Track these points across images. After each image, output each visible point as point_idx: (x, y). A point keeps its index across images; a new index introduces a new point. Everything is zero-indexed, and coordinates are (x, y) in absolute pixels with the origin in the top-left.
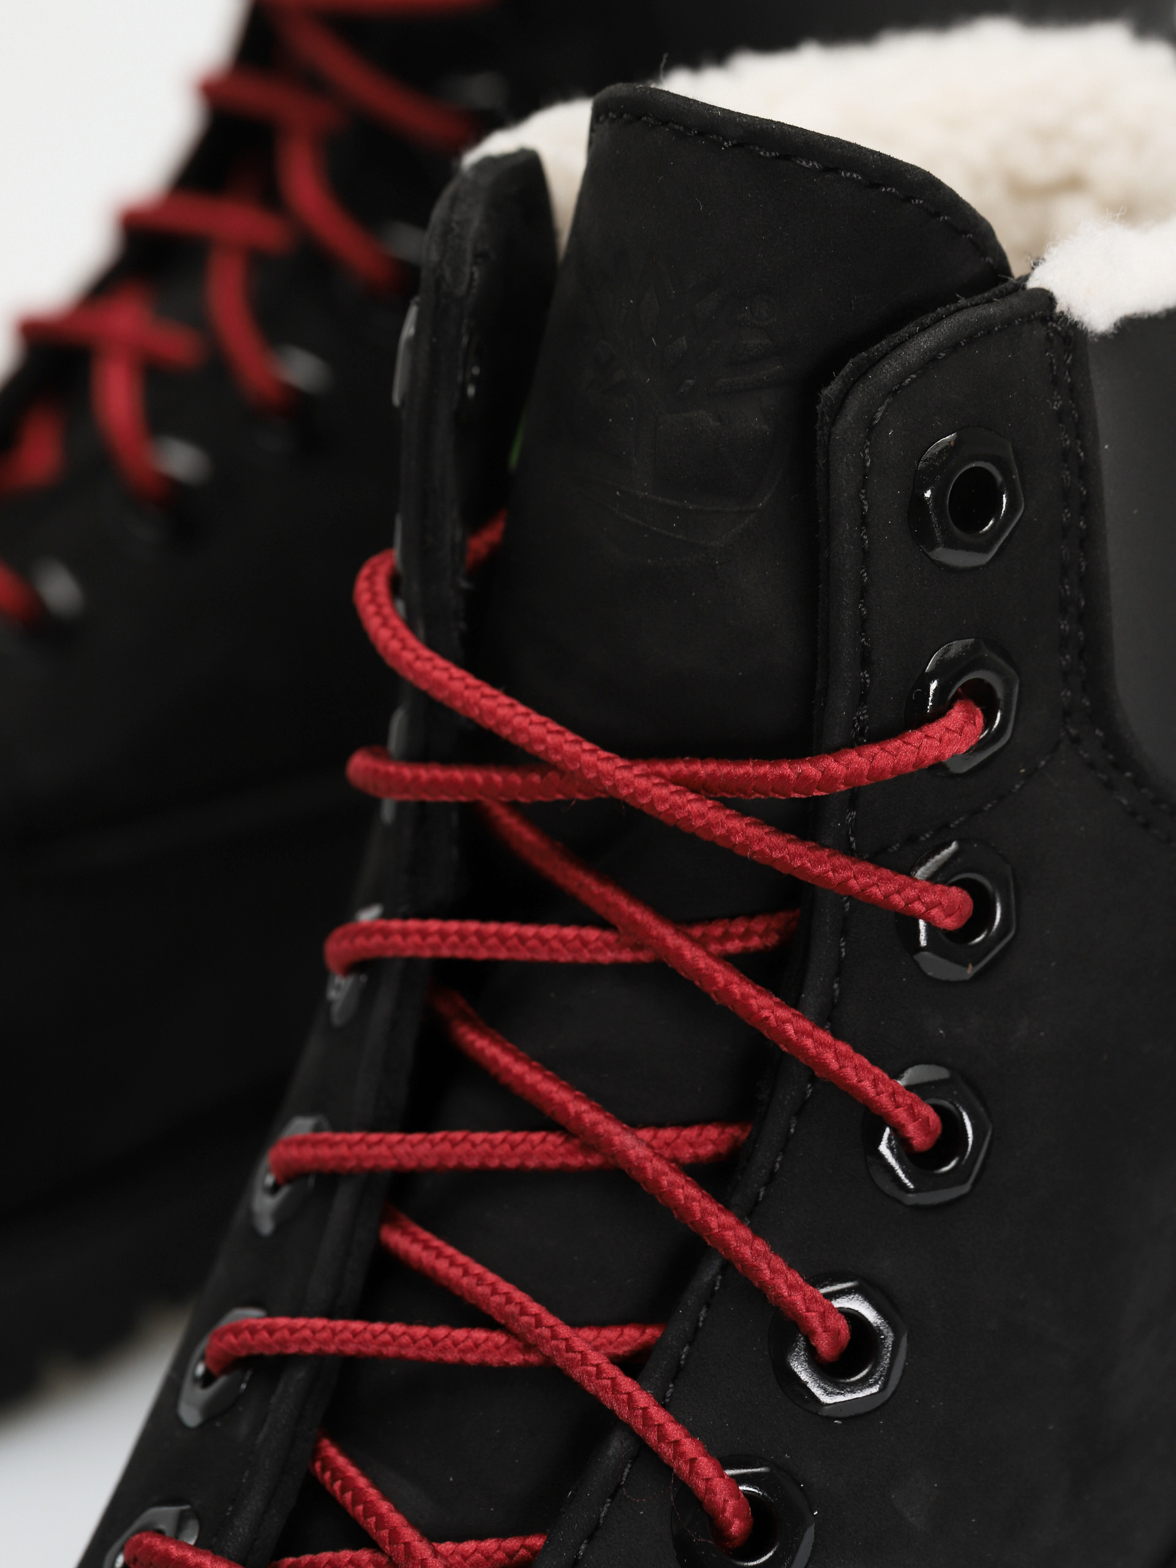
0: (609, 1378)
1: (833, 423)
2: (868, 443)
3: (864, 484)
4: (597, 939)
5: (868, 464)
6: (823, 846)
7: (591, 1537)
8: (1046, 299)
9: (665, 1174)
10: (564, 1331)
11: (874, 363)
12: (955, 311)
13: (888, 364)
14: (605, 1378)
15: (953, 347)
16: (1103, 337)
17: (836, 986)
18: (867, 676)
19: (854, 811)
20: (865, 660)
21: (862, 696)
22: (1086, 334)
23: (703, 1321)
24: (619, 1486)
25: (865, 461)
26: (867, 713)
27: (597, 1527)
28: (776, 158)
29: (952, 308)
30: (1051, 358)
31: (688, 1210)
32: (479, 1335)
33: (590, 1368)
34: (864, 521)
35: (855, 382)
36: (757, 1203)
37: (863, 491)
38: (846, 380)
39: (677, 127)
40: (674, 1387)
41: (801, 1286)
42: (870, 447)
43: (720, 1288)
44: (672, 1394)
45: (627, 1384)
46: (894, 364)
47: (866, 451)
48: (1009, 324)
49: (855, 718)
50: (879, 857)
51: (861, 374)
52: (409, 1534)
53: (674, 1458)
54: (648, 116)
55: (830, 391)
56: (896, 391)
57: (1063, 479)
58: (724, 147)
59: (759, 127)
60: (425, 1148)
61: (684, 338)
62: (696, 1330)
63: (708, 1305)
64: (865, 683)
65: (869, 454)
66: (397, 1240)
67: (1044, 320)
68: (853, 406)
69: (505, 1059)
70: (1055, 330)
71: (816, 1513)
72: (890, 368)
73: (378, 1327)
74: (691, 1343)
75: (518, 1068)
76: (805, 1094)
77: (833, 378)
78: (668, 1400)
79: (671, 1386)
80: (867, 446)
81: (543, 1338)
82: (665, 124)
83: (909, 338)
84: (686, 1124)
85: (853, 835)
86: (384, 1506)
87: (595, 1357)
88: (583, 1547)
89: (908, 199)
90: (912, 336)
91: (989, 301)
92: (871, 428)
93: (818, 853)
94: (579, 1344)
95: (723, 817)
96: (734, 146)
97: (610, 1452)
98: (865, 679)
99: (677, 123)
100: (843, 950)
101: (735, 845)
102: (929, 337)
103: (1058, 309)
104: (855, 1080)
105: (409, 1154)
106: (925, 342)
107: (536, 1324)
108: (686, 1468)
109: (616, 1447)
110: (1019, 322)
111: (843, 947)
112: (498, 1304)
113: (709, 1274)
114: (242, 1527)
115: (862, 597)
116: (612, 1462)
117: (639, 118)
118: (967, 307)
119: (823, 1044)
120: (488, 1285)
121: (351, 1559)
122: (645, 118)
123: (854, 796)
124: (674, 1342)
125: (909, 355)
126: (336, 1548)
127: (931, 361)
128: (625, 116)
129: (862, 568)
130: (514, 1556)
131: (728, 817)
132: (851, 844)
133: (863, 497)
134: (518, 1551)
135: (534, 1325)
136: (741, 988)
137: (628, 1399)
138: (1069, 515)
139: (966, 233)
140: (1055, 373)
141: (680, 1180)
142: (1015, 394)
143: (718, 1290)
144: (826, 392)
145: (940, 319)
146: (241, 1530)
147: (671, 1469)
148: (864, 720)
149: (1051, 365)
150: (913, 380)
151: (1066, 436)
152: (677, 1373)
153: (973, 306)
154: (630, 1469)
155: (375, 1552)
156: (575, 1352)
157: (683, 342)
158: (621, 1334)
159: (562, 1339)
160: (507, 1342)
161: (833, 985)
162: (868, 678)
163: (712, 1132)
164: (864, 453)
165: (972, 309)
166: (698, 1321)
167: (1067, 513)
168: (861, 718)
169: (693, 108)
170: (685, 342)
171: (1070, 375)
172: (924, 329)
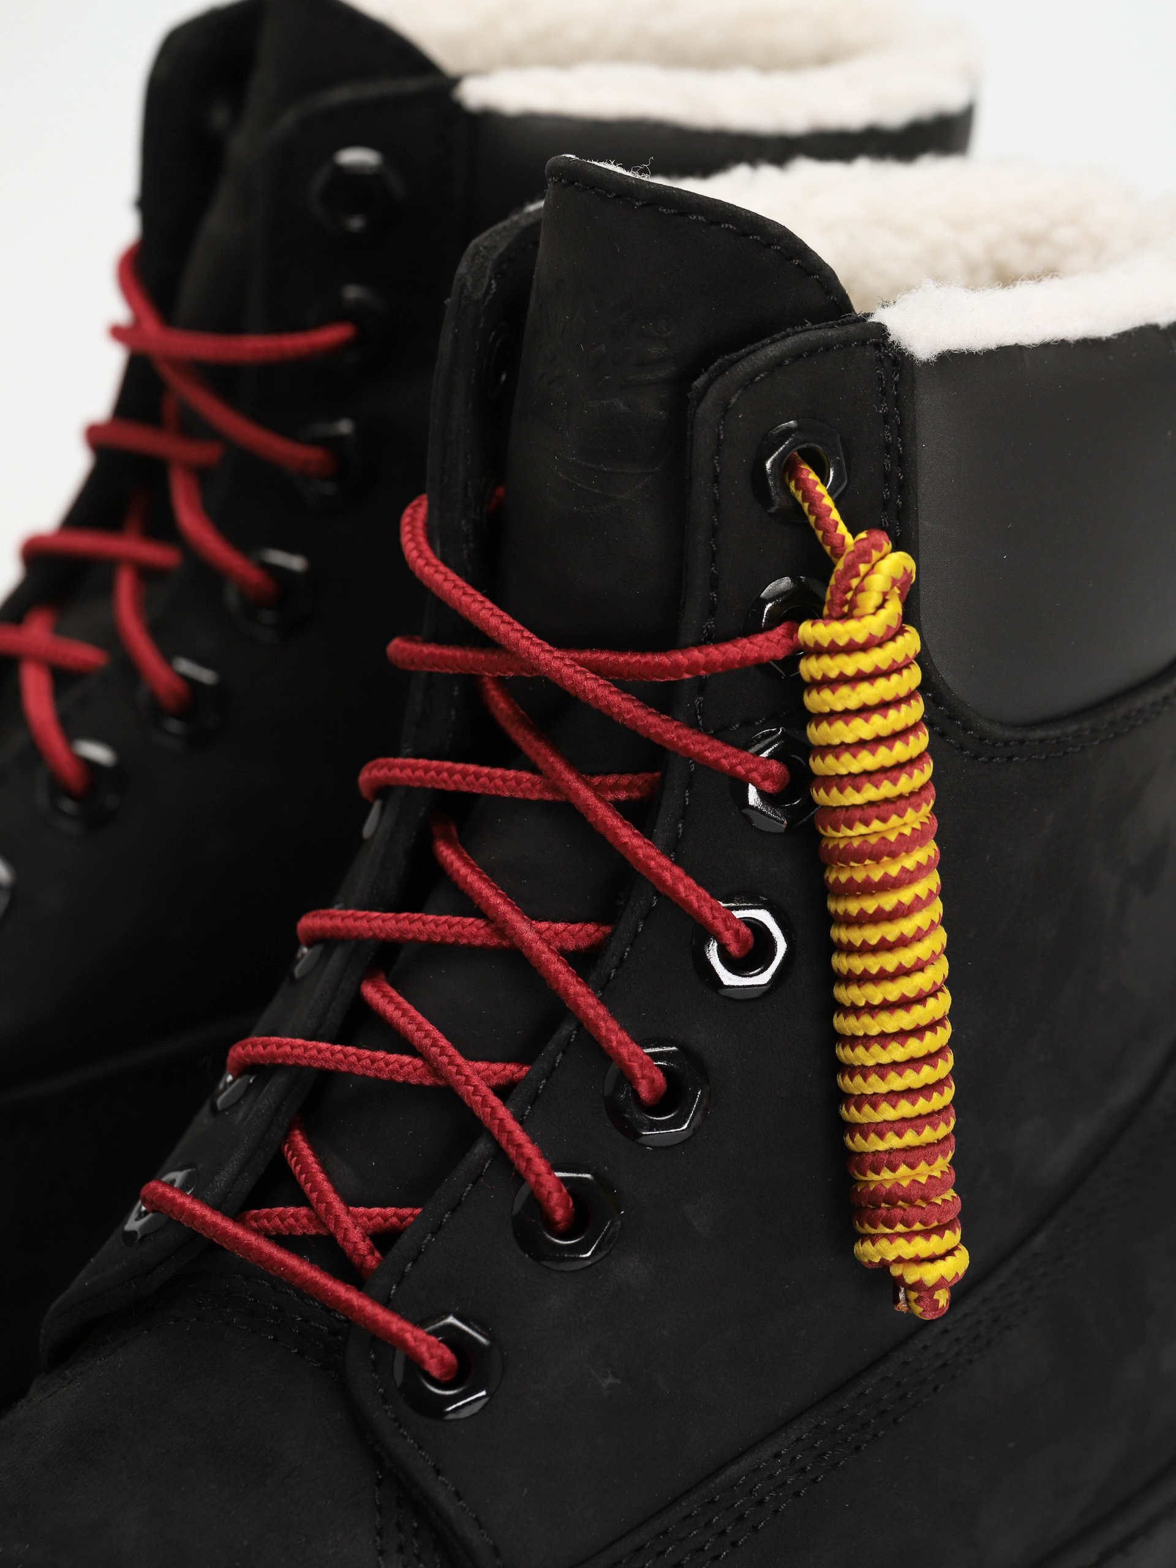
0: (481, 1096)
1: (698, 406)
2: (723, 422)
3: (718, 452)
4: (527, 780)
5: (722, 437)
6: (675, 719)
7: (453, 1211)
8: (881, 330)
9: (544, 953)
10: (460, 1060)
11: (733, 363)
12: (801, 332)
13: (741, 365)
14: (478, 1095)
15: (796, 356)
16: (926, 364)
17: (680, 825)
18: (715, 595)
19: (701, 696)
20: (714, 583)
21: (712, 610)
22: (913, 361)
23: (559, 1063)
24: (479, 1176)
25: (719, 435)
26: (714, 624)
27: (460, 1203)
28: (675, 214)
29: (800, 329)
30: (881, 375)
31: (557, 979)
32: (406, 1059)
33: (469, 1088)
34: (716, 479)
35: (717, 376)
36: (608, 980)
37: (717, 457)
38: (711, 375)
39: (600, 191)
40: (531, 1109)
41: (626, 1042)
42: (724, 425)
43: (574, 1040)
44: (529, 1113)
45: (495, 1101)
46: (745, 365)
47: (721, 427)
48: (845, 345)
49: (704, 626)
50: (720, 733)
51: (721, 371)
52: (332, 1197)
53: (516, 1157)
54: (579, 182)
55: (698, 383)
56: (747, 385)
57: (884, 465)
58: (637, 206)
59: (663, 192)
60: (391, 924)
61: (604, 345)
62: (554, 1068)
63: (564, 1053)
64: (713, 601)
65: (723, 429)
66: (370, 992)
67: (877, 346)
68: (713, 391)
69: (458, 864)
70: (886, 355)
71: (623, 1212)
72: (742, 369)
73: (351, 1049)
74: (547, 1079)
75: (464, 871)
76: (652, 904)
77: (702, 373)
78: (525, 1118)
79: (529, 1107)
80: (722, 424)
81: (443, 1063)
82: (592, 188)
83: (762, 347)
84: (574, 922)
85: (700, 714)
86: (321, 1177)
87: (475, 1080)
88: (447, 1216)
89: (769, 245)
90: (763, 346)
91: (832, 327)
92: (726, 410)
93: (668, 725)
94: (468, 1071)
95: (607, 692)
96: (643, 205)
97: (476, 1150)
98: (713, 597)
99: (601, 189)
100: (687, 799)
101: (613, 713)
102: (775, 348)
103: (891, 339)
104: (683, 895)
105: (380, 928)
106: (772, 351)
107: (440, 1053)
108: (523, 1165)
109: (481, 1147)
110: (855, 345)
111: (688, 797)
112: (419, 1038)
113: (566, 1030)
114: (221, 1180)
115: (713, 537)
116: (477, 1157)
117: (572, 183)
118: (812, 329)
119: (661, 866)
120: (416, 1024)
121: (292, 1213)
122: (576, 184)
123: (701, 685)
124: (534, 1076)
125: (758, 360)
126: (285, 1205)
127: (776, 365)
128: (563, 181)
129: (714, 515)
130: (404, 1220)
131: (610, 692)
132: (698, 721)
133: (716, 461)
134: (407, 1218)
135: (439, 1054)
136: (614, 821)
137: (491, 1112)
138: (888, 493)
139: (814, 274)
140: (884, 386)
141: (554, 958)
142: (845, 397)
143: (573, 1042)
144: (695, 383)
145: (788, 336)
146: (218, 1184)
147: (514, 1164)
148: (712, 629)
149: (881, 380)
150: (762, 378)
151: (889, 434)
152: (535, 1098)
153: (816, 329)
154: (490, 1164)
155: (310, 1210)
156: (462, 1075)
157: (603, 348)
158: (504, 1069)
159: (455, 1065)
160: (422, 1066)
161: (678, 824)
162: (715, 597)
163: (590, 928)
164: (719, 429)
165: (814, 331)
166: (555, 1062)
167: (887, 492)
168: (709, 627)
169: (613, 177)
170: (604, 349)
171: (896, 389)
172: (773, 342)
